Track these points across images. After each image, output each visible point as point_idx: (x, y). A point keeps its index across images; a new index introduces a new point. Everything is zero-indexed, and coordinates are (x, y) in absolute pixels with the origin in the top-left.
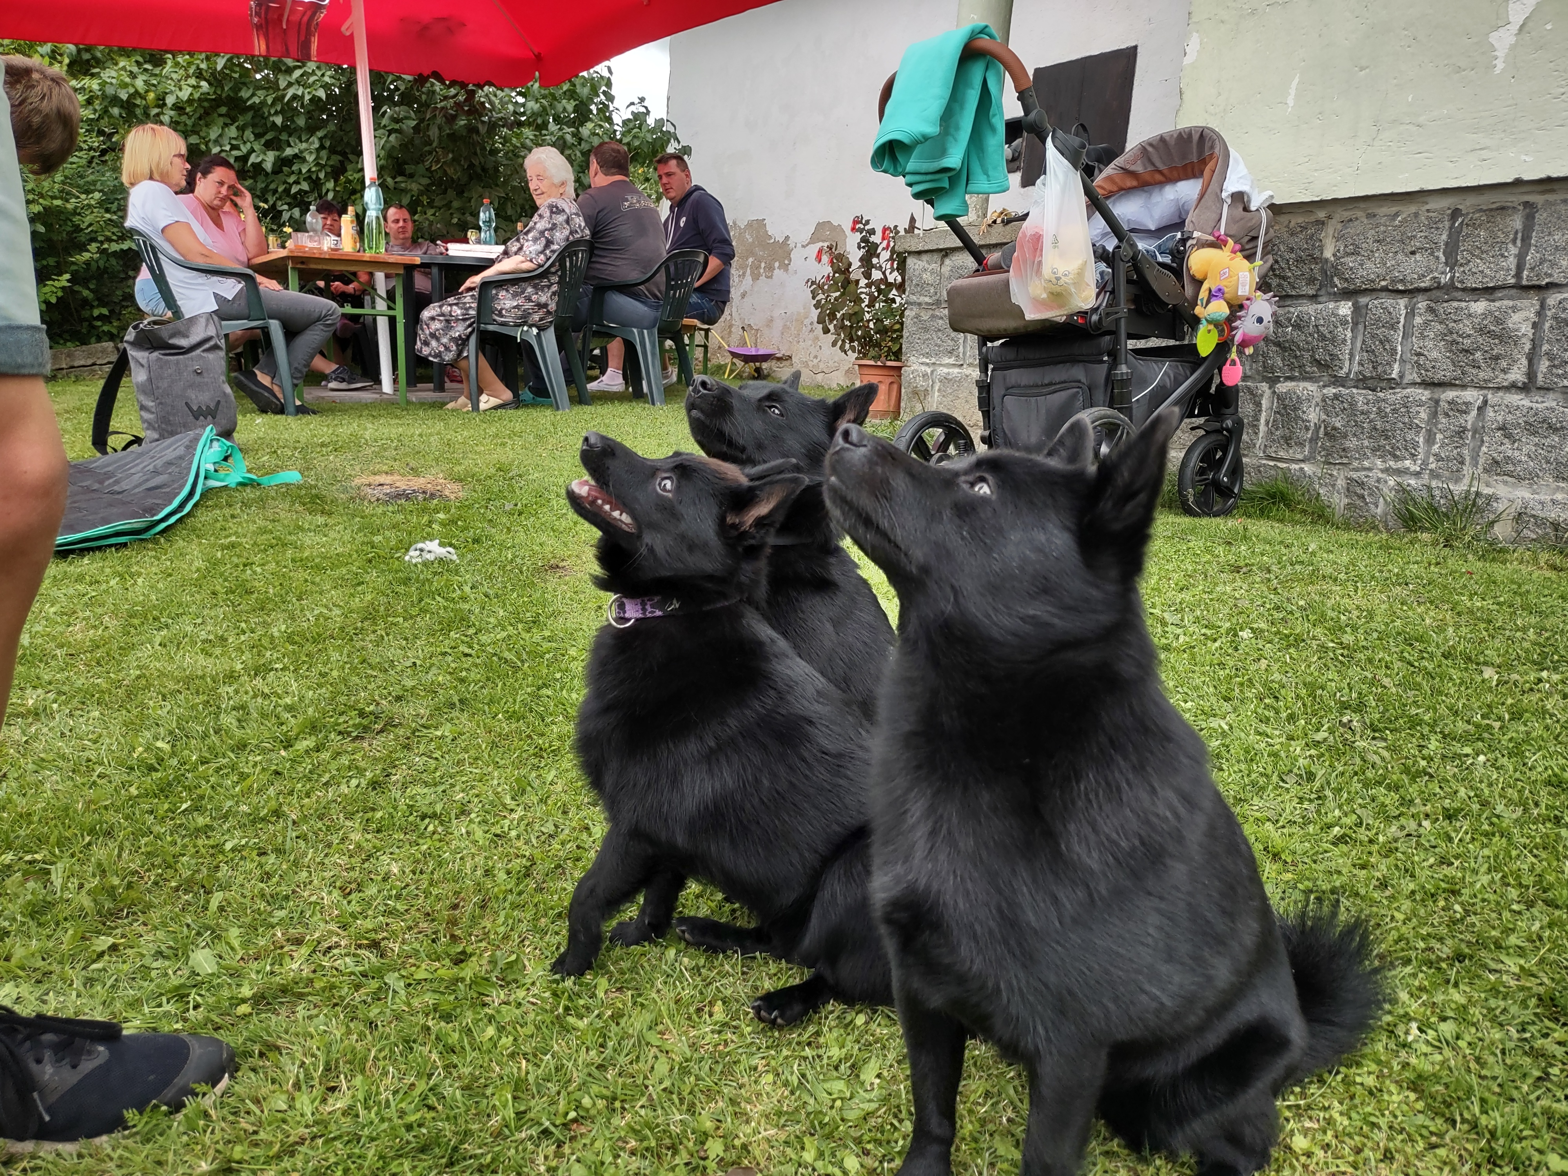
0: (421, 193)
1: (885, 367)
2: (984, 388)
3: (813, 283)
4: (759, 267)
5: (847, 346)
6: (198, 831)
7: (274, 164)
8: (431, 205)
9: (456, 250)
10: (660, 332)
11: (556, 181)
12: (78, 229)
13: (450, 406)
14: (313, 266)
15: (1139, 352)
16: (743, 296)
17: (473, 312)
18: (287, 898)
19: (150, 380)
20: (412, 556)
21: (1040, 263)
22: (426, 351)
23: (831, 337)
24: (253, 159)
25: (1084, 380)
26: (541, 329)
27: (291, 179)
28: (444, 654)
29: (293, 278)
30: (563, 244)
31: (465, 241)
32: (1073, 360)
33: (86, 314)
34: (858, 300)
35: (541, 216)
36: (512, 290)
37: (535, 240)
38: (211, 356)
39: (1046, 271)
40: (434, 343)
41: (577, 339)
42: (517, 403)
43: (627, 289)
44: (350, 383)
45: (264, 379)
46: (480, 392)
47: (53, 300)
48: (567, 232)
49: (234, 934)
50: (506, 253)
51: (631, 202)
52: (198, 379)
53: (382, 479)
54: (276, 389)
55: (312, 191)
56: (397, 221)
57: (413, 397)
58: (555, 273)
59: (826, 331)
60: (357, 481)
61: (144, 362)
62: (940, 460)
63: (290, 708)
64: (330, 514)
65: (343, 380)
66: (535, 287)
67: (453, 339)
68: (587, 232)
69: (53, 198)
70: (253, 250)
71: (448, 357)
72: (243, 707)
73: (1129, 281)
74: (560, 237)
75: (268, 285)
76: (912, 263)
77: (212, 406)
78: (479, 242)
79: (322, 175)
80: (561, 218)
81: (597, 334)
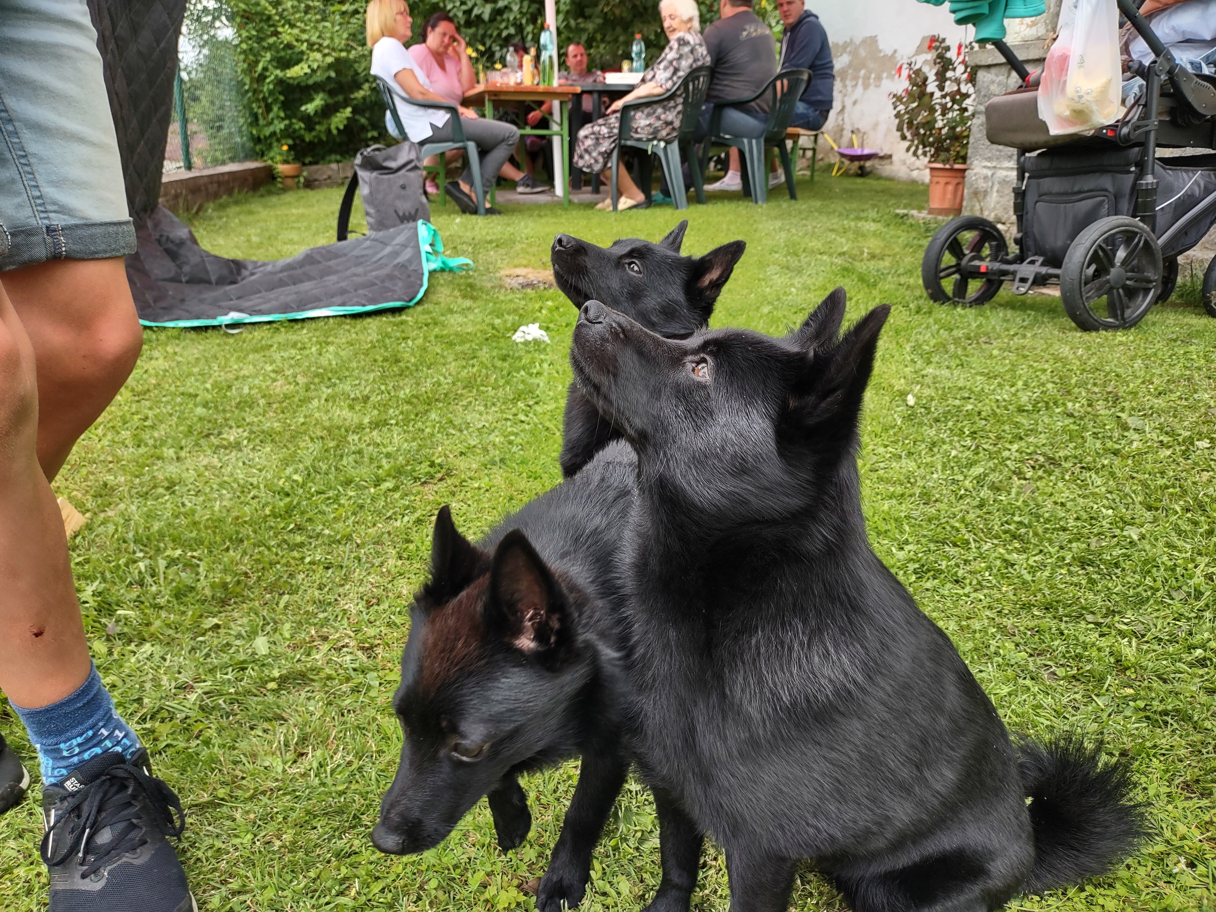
0: (596, 31)
1: (952, 169)
2: (1020, 195)
3: (895, 96)
4: (869, 78)
5: (920, 152)
6: (293, 547)
7: (491, 14)
8: (603, 40)
9: (613, 79)
10: (766, 141)
11: (685, 17)
12: (357, 74)
13: (599, 206)
14: (503, 97)
15: (1167, 162)
16: (855, 103)
17: (616, 131)
18: (330, 604)
19: (371, 193)
20: (518, 337)
21: (1065, 82)
22: (581, 163)
23: (907, 144)
24: (476, 11)
25: (1111, 189)
26: (668, 142)
27: (503, 25)
28: (506, 419)
29: (488, 108)
30: (688, 71)
31: (619, 70)
32: (1103, 170)
33: (363, 136)
34: (932, 110)
35: (671, 49)
36: (646, 111)
37: (665, 69)
38: (412, 174)
39: (1070, 89)
40: (587, 157)
41: (698, 149)
42: (649, 202)
43: (741, 105)
44: (533, 186)
45: (465, 187)
46: (619, 194)
47: (341, 127)
48: (690, 61)
49: (286, 629)
50: (643, 81)
51: (751, 30)
52: (403, 192)
53: (518, 271)
54: (473, 196)
55: (517, 34)
56: (575, 56)
57: (576, 199)
58: (680, 96)
59: (904, 138)
60: (503, 273)
61: (367, 179)
62: (972, 259)
63: (388, 455)
64: (474, 299)
65: (528, 186)
66: (664, 108)
67: (601, 154)
68: (708, 59)
69: (341, 51)
70: (466, 84)
71: (597, 168)
72: (360, 452)
73: (1163, 95)
74: (685, 64)
75: (469, 114)
76: (981, 75)
77: (413, 212)
78: (631, 70)
79: (524, 21)
80: (687, 49)
81: (715, 144)
